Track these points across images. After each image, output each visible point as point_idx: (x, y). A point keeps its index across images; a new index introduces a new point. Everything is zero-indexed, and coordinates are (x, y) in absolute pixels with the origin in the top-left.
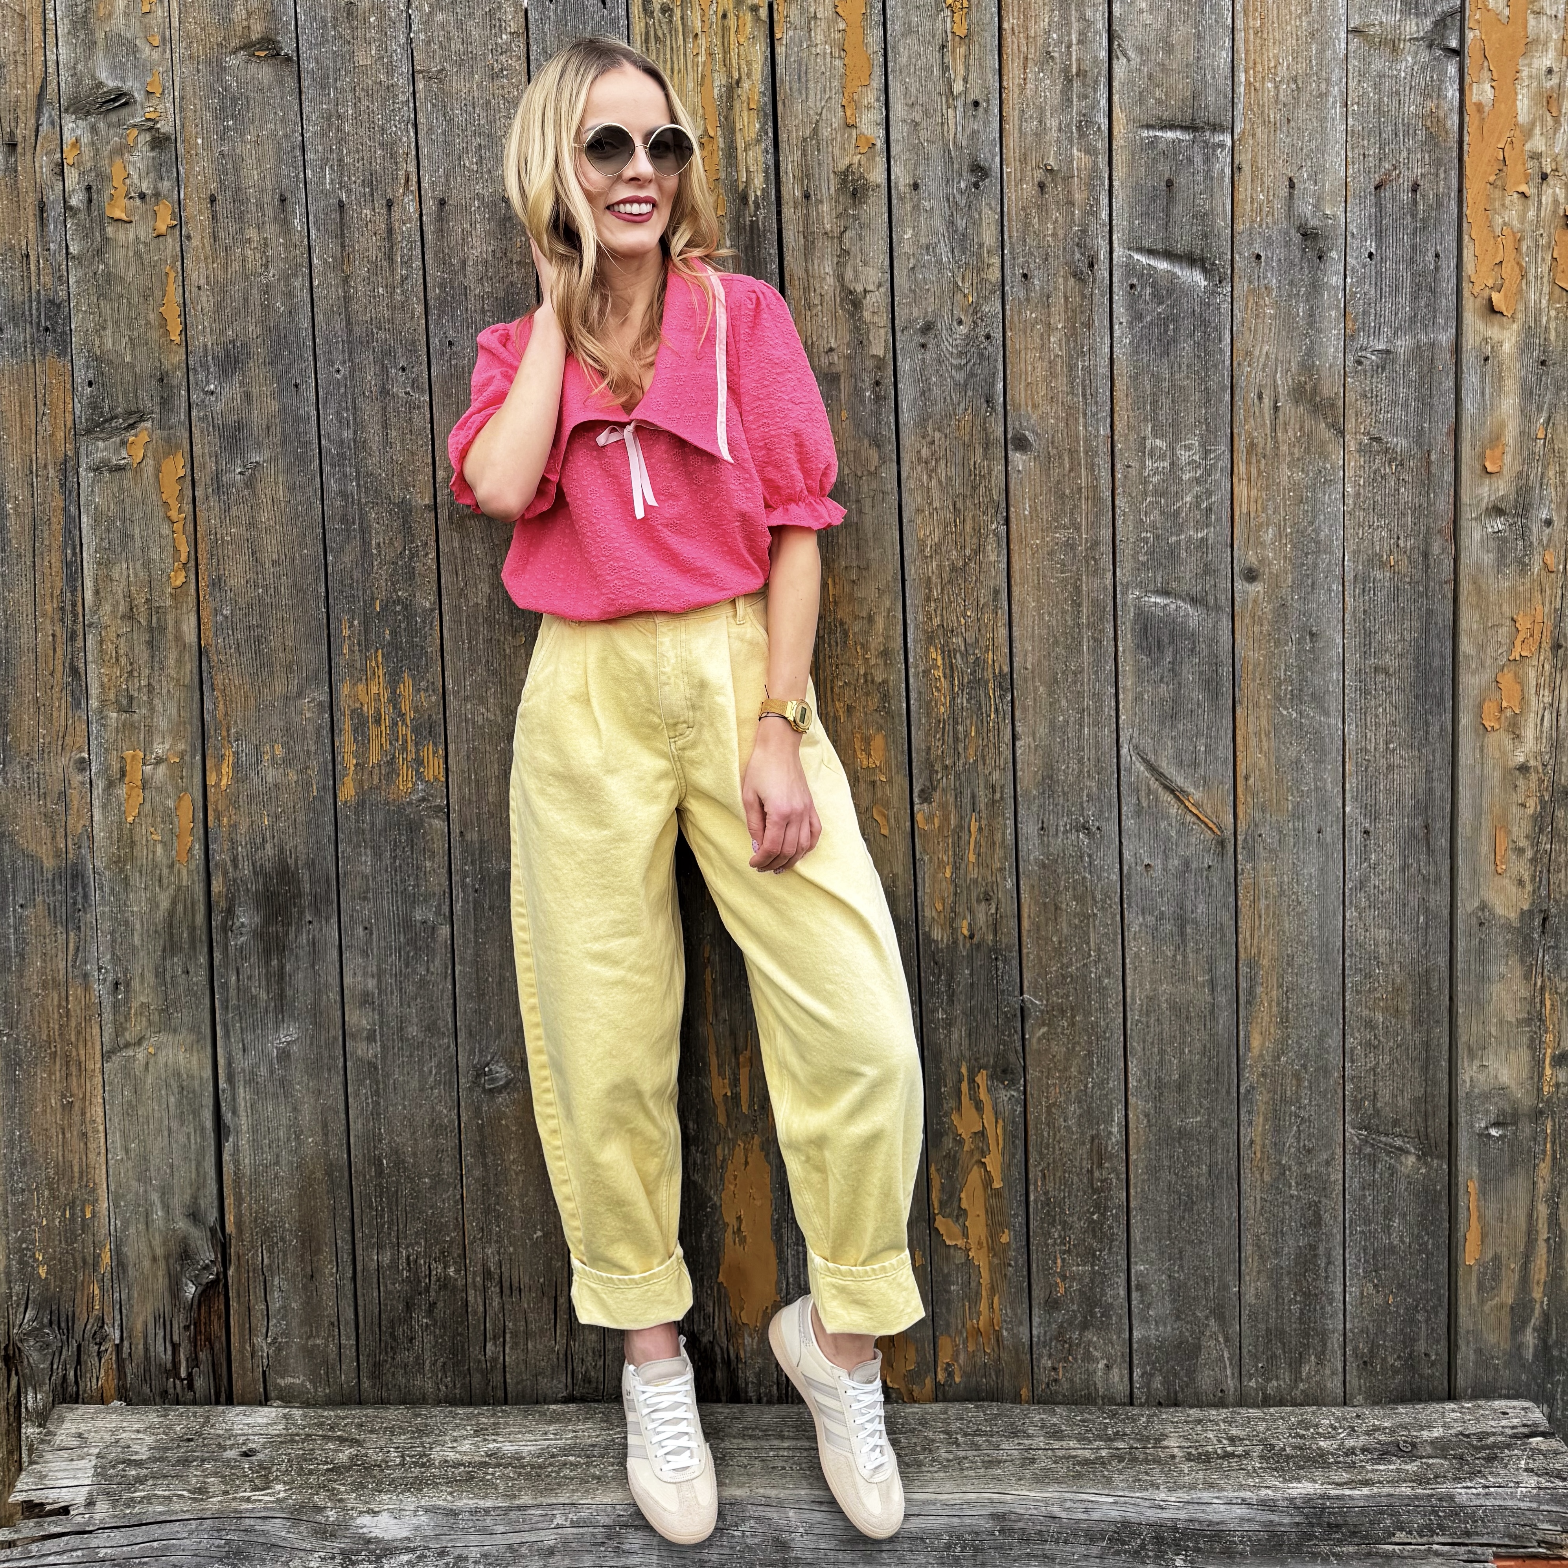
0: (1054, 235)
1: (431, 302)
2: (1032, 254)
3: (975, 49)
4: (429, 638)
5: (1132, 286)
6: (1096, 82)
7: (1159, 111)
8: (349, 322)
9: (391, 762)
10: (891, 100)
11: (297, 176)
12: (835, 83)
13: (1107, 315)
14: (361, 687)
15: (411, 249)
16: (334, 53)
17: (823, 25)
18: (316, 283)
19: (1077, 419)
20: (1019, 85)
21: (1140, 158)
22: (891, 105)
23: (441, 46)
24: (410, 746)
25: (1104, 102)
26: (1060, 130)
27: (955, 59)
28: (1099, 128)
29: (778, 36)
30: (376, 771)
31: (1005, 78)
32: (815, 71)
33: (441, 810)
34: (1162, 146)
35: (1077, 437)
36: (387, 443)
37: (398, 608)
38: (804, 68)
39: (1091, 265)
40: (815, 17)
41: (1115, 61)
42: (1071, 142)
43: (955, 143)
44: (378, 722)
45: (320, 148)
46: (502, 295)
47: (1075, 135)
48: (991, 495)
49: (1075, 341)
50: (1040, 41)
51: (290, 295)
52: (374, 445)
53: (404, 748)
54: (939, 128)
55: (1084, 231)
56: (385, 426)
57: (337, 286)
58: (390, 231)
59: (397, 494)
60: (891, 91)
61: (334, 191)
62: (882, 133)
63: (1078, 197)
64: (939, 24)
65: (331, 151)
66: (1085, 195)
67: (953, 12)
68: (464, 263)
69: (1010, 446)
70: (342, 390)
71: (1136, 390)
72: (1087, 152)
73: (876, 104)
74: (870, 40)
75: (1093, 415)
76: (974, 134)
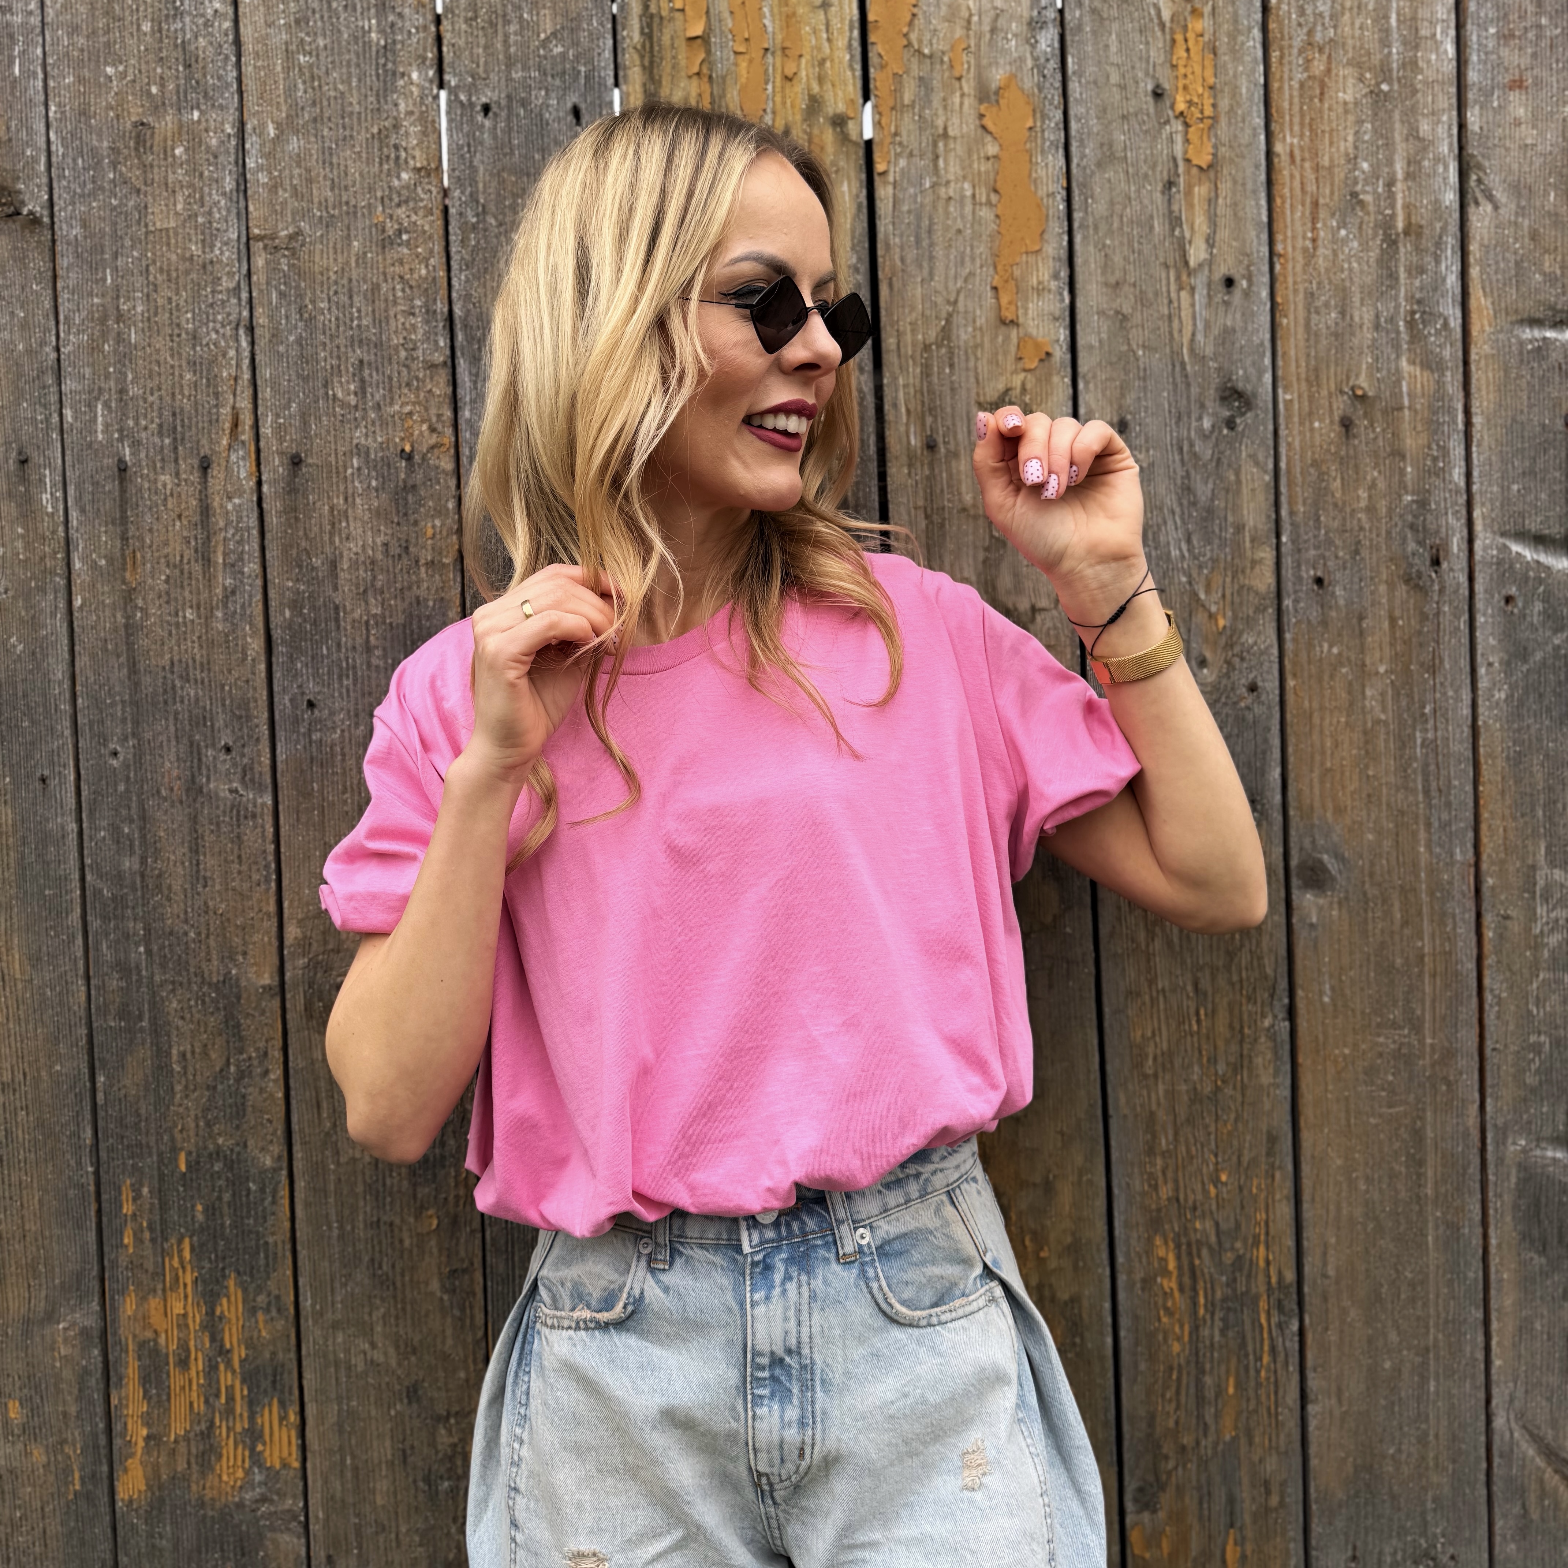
0: (1371, 509)
1: (277, 634)
2: (1329, 542)
3: (1225, 187)
4: (271, 1220)
5: (1508, 600)
6: (1439, 244)
7: (1551, 295)
8: (133, 669)
9: (208, 1434)
10: (1080, 278)
11: (47, 420)
12: (982, 249)
13: (1465, 650)
14: (154, 1303)
15: (240, 542)
16: (114, 208)
17: (959, 148)
18: (78, 602)
19: (1415, 834)
20: (1305, 250)
21: (1519, 377)
22: (1079, 286)
23: (295, 193)
24: (239, 1407)
25: (1452, 280)
26: (1377, 327)
27: (1190, 206)
28: (1446, 325)
29: (880, 167)
30: (182, 1448)
31: (1279, 237)
32: (947, 229)
33: (295, 1518)
34: (1556, 356)
35: (1415, 865)
36: (198, 877)
37: (217, 1167)
38: (926, 223)
39: (1436, 562)
40: (945, 135)
41: (1472, 209)
42: (1396, 346)
43: (1192, 350)
44: (184, 1363)
45: (87, 371)
46: (401, 618)
47: (1405, 336)
48: (1261, 967)
49: (1410, 696)
50: (1340, 174)
51: (34, 623)
52: (177, 880)
53: (229, 1411)
54: (1164, 327)
55: (1423, 504)
56: (195, 849)
57: (114, 605)
58: (205, 510)
59: (214, 969)
60: (1079, 261)
61: (110, 441)
62: (1063, 334)
63: (1411, 442)
64: (1161, 146)
65: (107, 376)
66: (1423, 440)
67: (1187, 125)
68: (333, 565)
69: (1295, 882)
70: (122, 788)
71: (1518, 781)
72: (1426, 365)
73: (1053, 285)
74: (1042, 173)
75: (1445, 826)
76: (1228, 333)
